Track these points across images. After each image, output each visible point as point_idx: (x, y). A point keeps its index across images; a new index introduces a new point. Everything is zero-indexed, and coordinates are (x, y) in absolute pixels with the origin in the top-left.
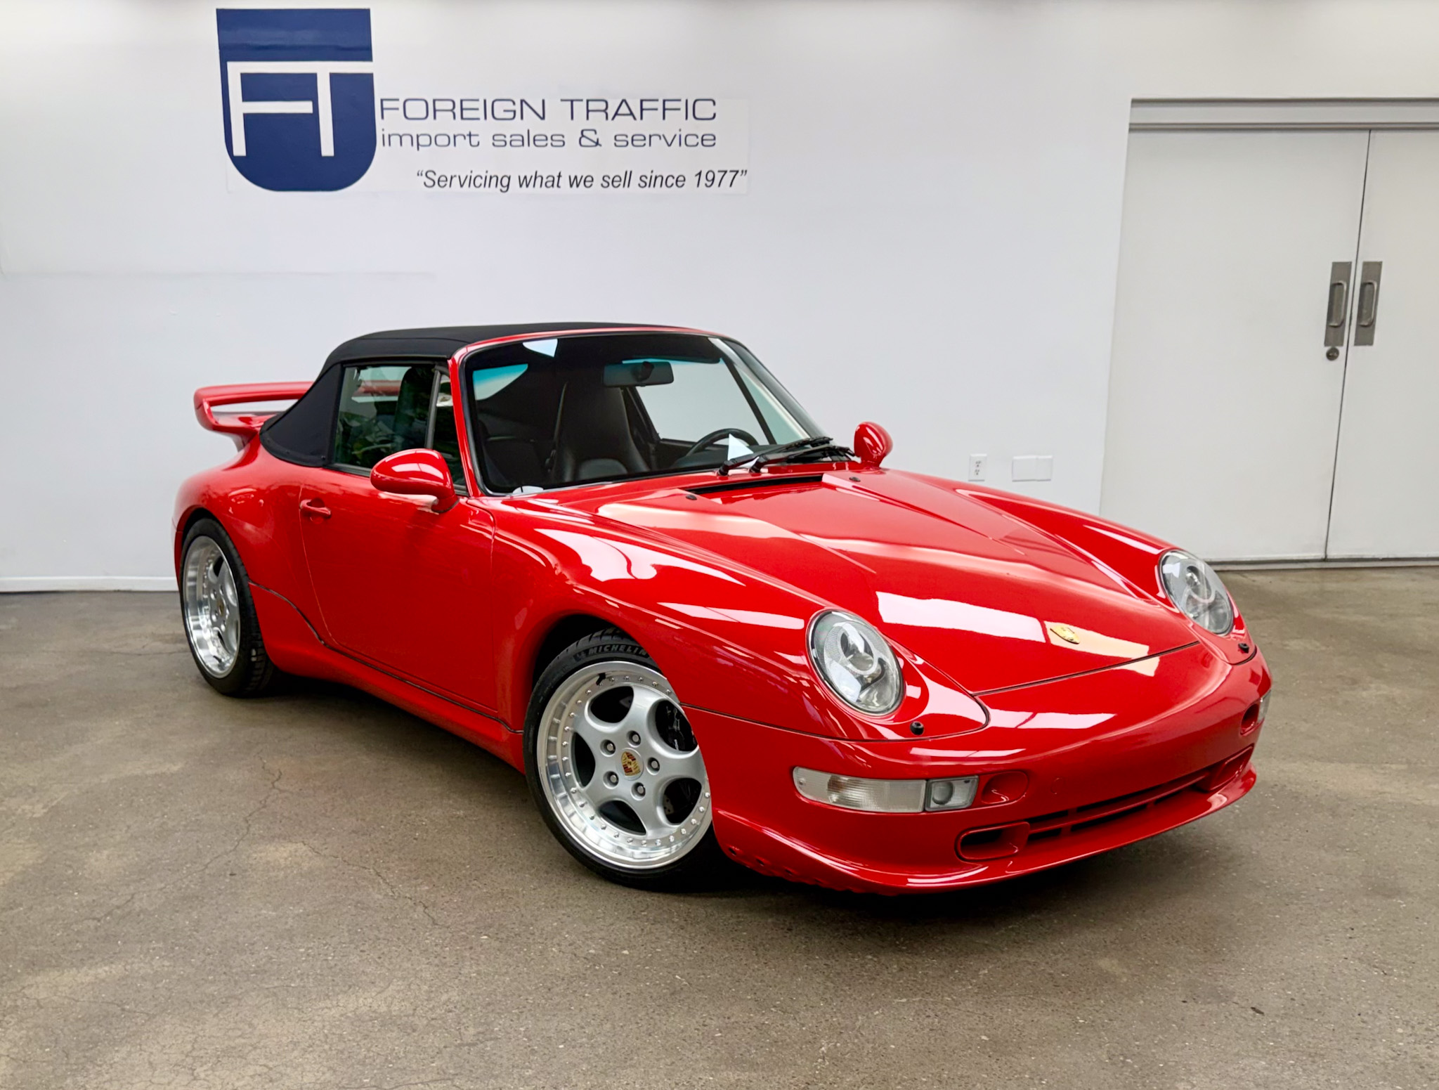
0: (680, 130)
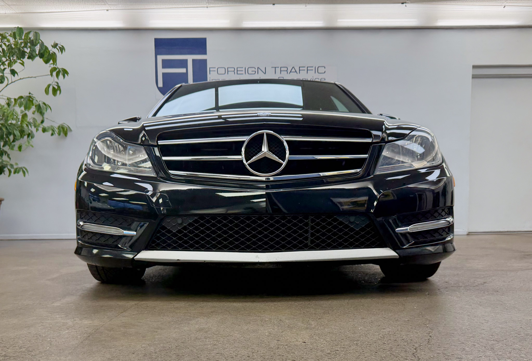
0: (313, 77)
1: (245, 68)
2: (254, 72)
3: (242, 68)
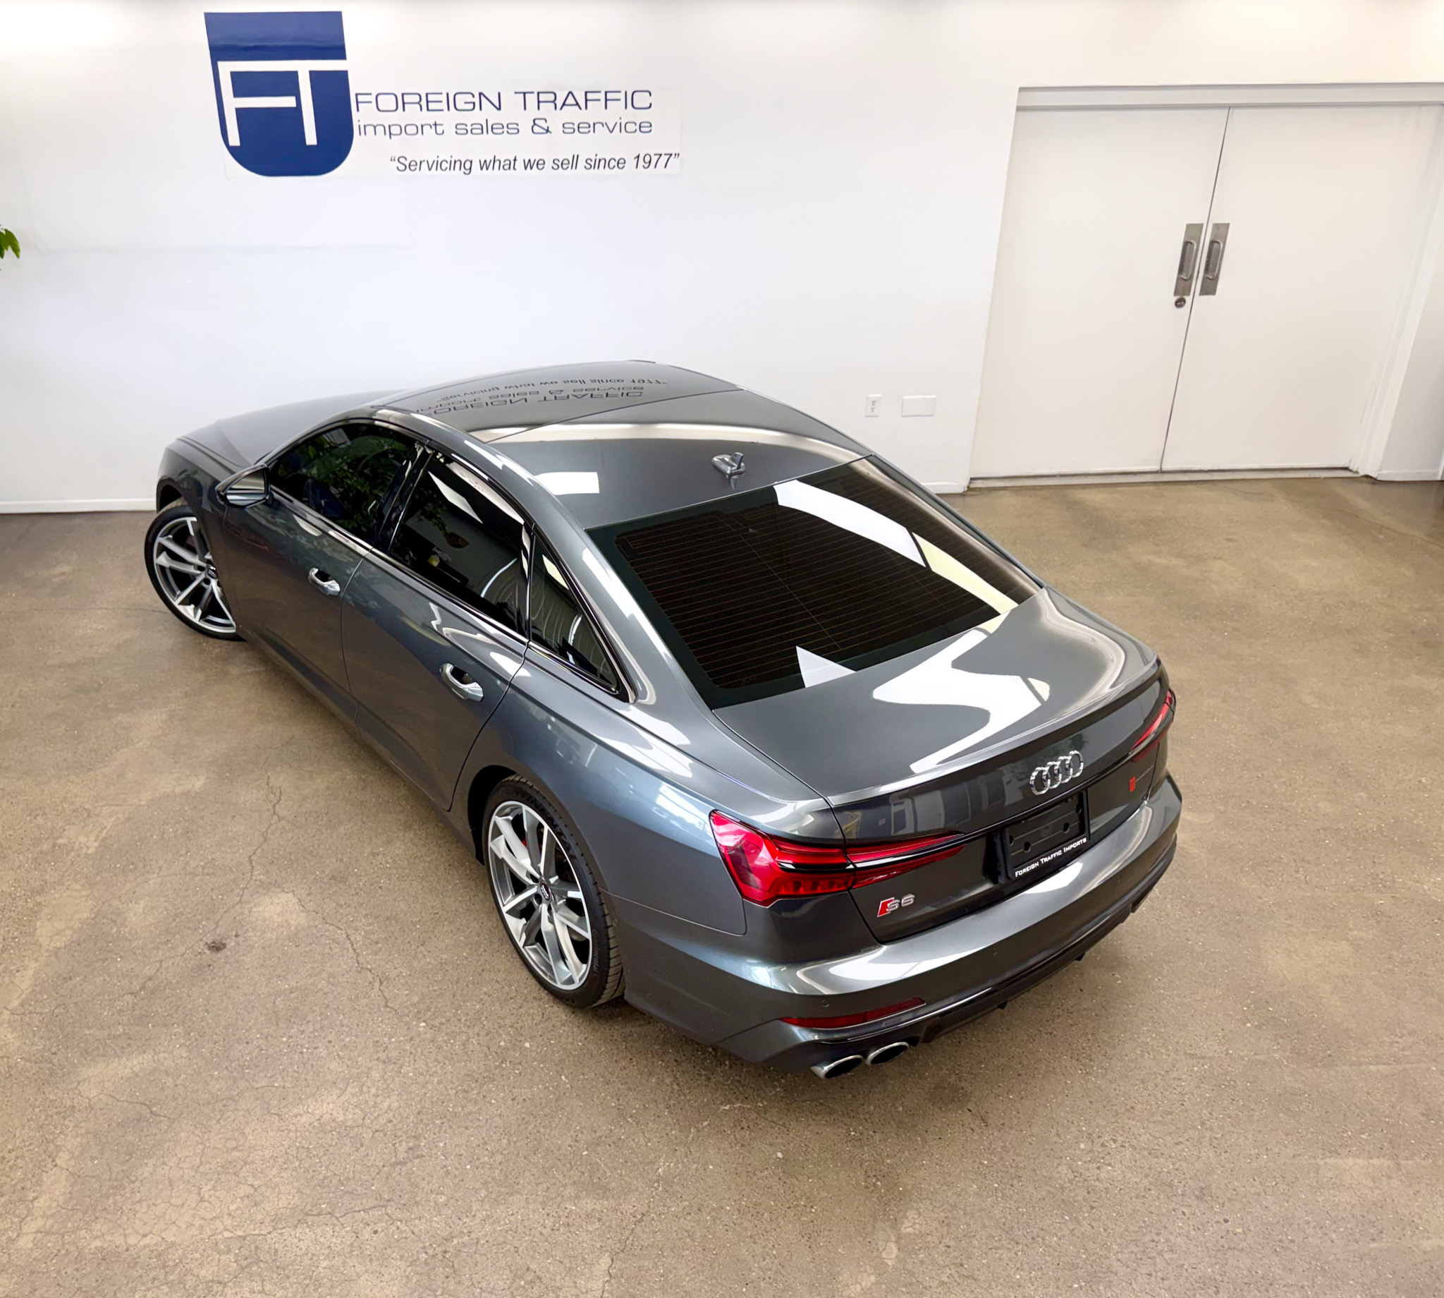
0: (621, 118)
1: (448, 94)
2: (471, 106)
3: (441, 94)
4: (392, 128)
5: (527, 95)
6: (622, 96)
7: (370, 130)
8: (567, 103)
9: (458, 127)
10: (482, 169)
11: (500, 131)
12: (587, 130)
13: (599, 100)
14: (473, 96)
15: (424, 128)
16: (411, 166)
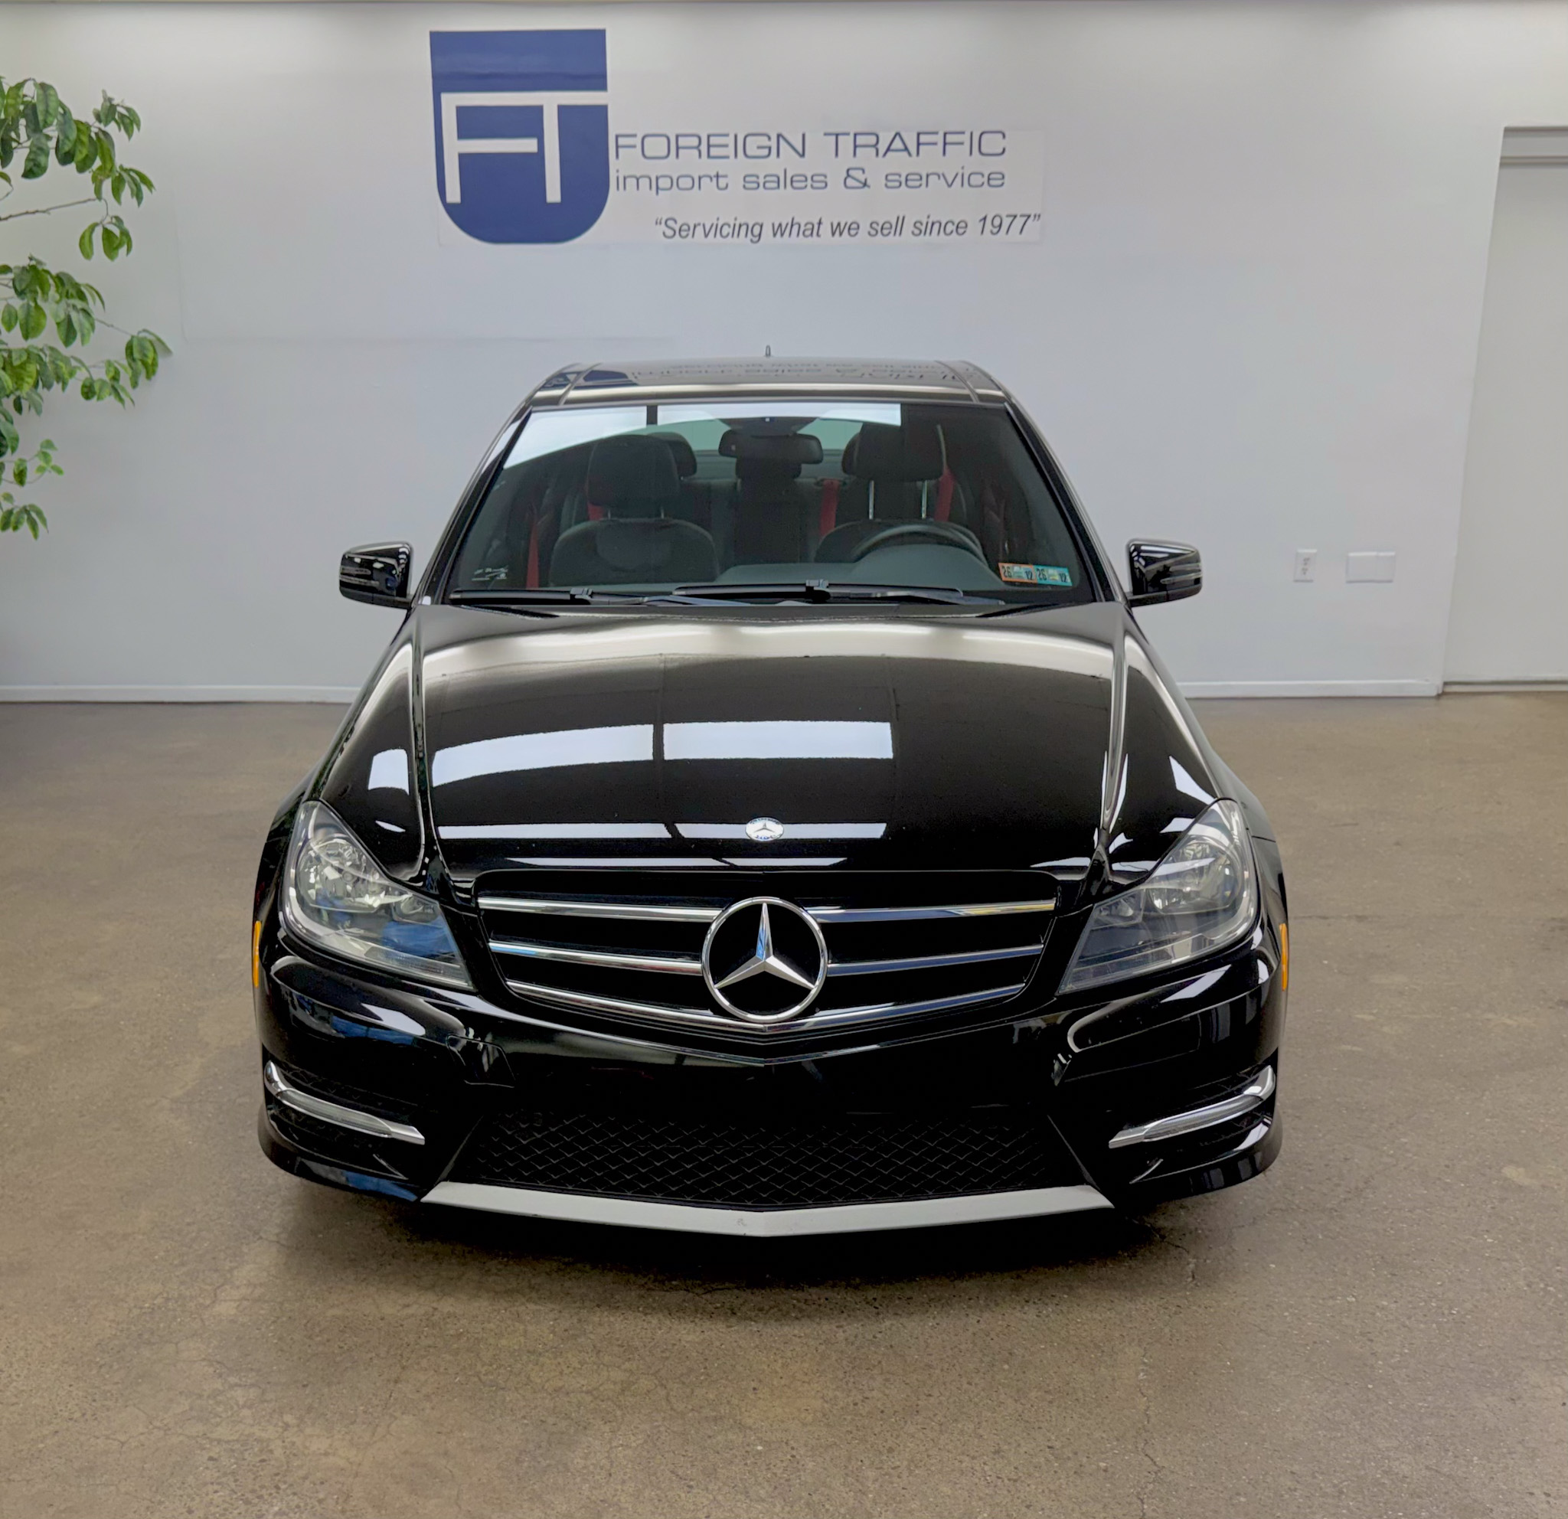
0: (963, 168)
1: (736, 137)
2: (765, 152)
3: (727, 135)
4: (660, 181)
5: (840, 138)
6: (966, 138)
7: (631, 182)
8: (893, 147)
9: (748, 179)
10: (775, 235)
11: (802, 185)
12: (918, 183)
13: (935, 144)
14: (769, 138)
15: (703, 180)
16: (684, 231)
